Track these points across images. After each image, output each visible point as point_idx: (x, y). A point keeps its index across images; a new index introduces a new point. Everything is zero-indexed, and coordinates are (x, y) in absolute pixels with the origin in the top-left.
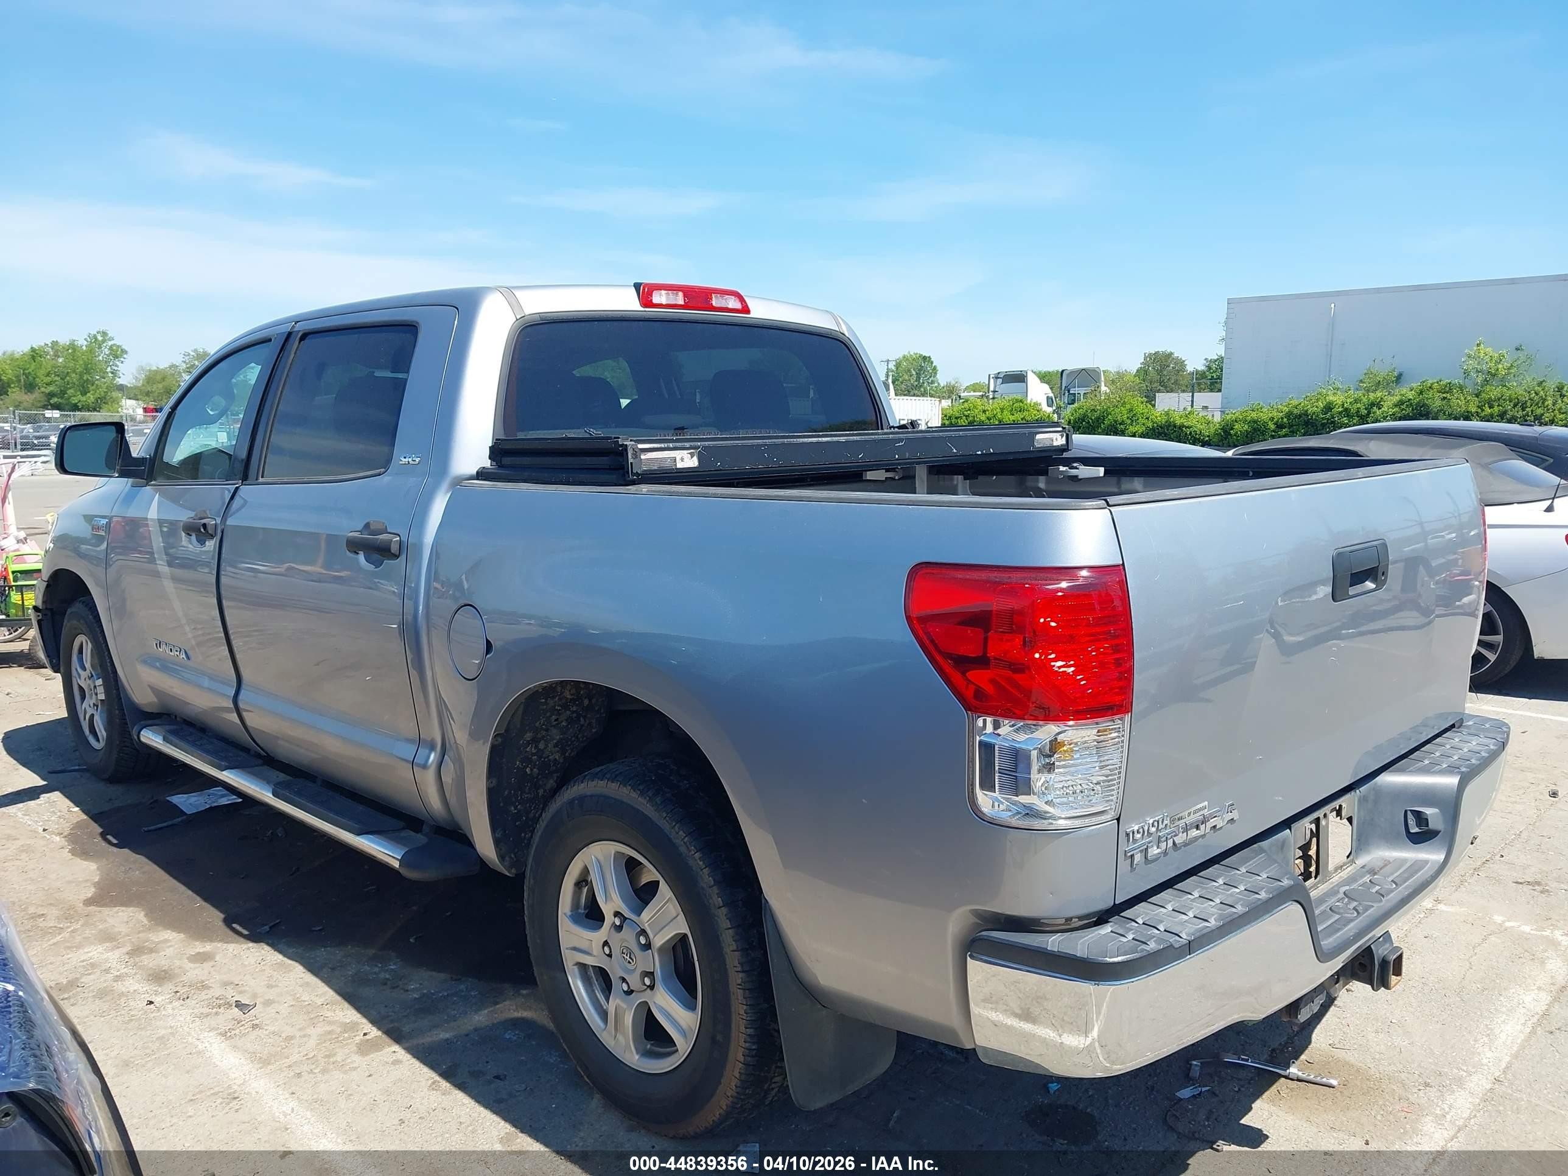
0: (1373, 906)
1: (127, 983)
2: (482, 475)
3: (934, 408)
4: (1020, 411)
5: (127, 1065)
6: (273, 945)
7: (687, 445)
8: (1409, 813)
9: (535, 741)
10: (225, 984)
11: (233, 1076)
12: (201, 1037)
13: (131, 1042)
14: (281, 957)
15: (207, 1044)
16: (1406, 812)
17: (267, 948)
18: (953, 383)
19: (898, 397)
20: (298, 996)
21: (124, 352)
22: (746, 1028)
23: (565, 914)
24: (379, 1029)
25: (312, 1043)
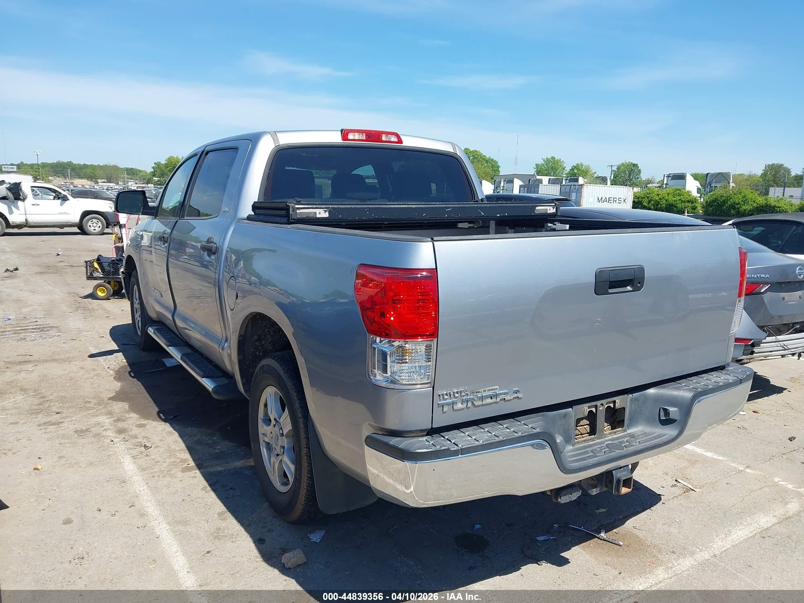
0: (616, 452)
1: (107, 432)
2: (249, 218)
3: (629, 192)
4: (679, 195)
5: (91, 464)
6: (171, 425)
7: (324, 206)
8: (661, 409)
9: (259, 340)
10: (144, 437)
11: (129, 473)
12: (124, 457)
13: (97, 455)
14: (171, 429)
15: (125, 460)
16: (660, 408)
17: (168, 425)
18: (651, 178)
19: (612, 186)
20: (170, 446)
22: (307, 474)
23: (261, 418)
24: (195, 463)
25: (165, 465)
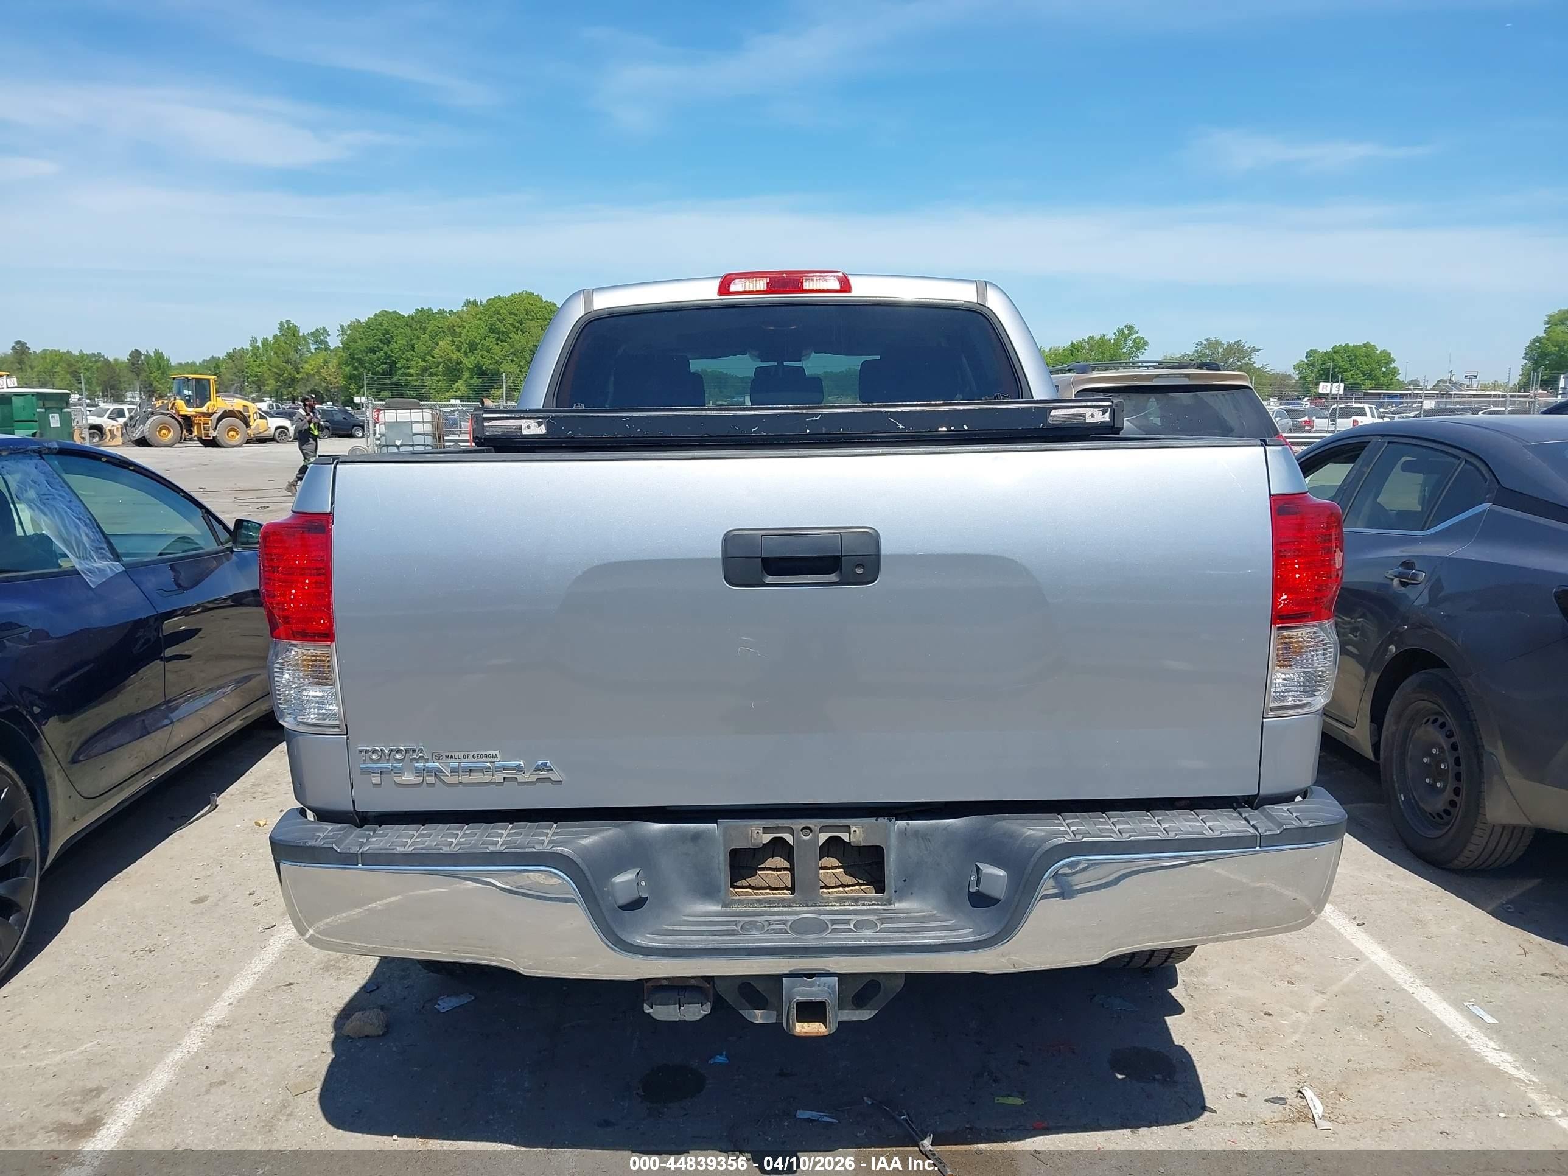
7: (537, 415)
8: (974, 867)
21: (1146, 343)
